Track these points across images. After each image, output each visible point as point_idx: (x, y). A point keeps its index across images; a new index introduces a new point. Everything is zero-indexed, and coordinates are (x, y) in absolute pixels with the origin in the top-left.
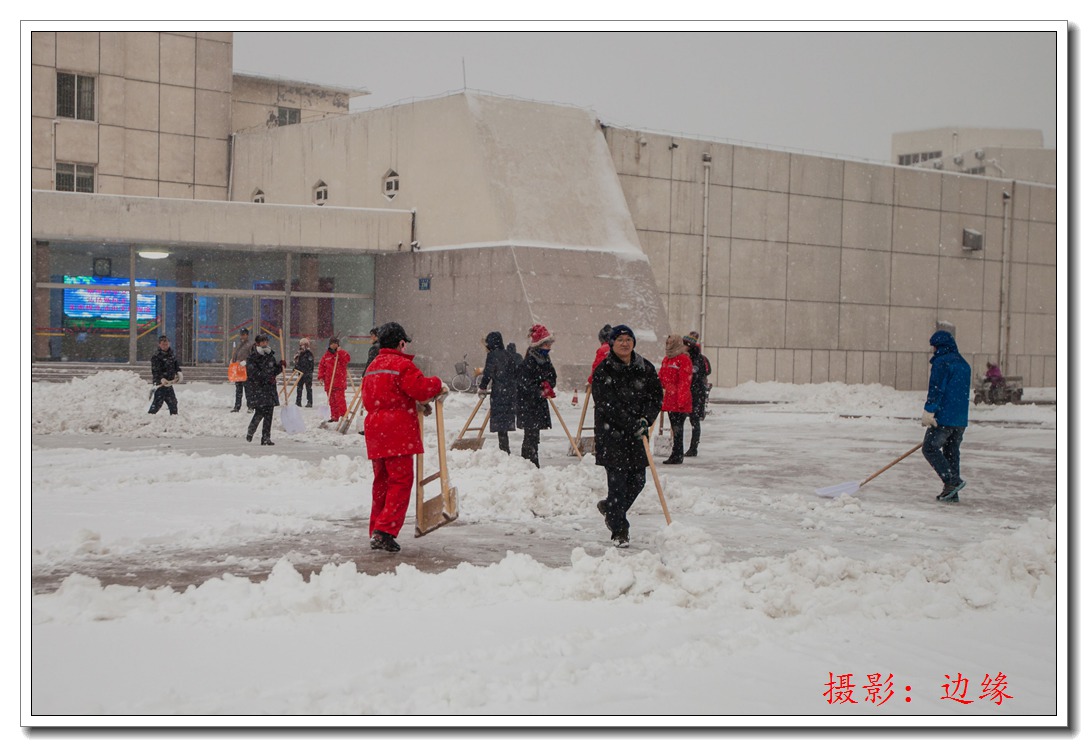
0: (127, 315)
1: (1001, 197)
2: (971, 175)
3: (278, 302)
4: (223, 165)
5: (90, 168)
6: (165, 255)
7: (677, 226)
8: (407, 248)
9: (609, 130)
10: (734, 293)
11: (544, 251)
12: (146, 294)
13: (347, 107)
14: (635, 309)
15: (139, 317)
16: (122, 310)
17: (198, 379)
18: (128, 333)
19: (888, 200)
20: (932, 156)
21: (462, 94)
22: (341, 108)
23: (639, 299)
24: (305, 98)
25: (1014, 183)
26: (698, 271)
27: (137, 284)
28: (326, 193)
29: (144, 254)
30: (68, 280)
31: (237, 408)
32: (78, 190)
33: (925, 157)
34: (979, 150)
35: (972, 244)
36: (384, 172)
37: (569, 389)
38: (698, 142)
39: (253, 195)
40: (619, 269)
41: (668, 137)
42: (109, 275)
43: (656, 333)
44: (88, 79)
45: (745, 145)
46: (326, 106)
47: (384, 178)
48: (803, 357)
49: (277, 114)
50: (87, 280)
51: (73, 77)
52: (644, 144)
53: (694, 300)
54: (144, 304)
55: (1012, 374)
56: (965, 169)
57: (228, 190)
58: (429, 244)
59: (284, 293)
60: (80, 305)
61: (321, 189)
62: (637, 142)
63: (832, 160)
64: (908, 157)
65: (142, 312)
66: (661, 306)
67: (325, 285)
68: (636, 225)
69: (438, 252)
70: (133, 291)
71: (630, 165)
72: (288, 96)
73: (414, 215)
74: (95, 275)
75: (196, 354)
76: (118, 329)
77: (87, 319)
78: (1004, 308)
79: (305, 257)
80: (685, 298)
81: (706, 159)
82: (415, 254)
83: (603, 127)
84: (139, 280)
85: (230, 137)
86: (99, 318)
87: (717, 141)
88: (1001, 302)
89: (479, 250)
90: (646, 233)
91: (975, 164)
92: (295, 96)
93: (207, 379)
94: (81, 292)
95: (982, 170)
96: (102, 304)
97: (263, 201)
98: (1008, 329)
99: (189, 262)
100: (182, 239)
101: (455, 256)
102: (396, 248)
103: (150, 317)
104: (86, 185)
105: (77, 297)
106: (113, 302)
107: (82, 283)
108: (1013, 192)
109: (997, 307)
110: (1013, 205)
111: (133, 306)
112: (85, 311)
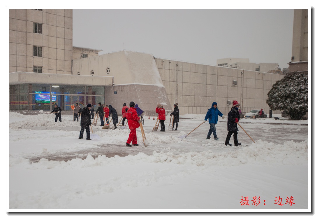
0: (50, 100)
1: (241, 73)
2: (233, 68)
3: (83, 97)
4: (70, 67)
5: (41, 67)
6: (58, 87)
7: (170, 80)
8: (112, 85)
9: (156, 59)
10: (183, 95)
11: (142, 85)
12: (54, 95)
13: (98, 54)
14: (162, 98)
15: (52, 100)
16: (48, 99)
17: (66, 114)
18: (50, 104)
19: (217, 74)
20: (225, 64)
21: (124, 51)
22: (97, 54)
23: (163, 96)
24: (89, 52)
25: (244, 70)
26: (175, 90)
27: (52, 93)
28: (94, 73)
29: (53, 86)
30: (36, 92)
31: (75, 121)
32: (38, 72)
33: (224, 64)
34: (236, 63)
35: (235, 83)
36: (106, 68)
37: (148, 116)
38: (175, 61)
39: (77, 73)
40: (159, 89)
41: (169, 60)
42: (45, 91)
43: (167, 103)
44: (40, 48)
45: (185, 62)
46: (93, 53)
47: (106, 69)
48: (198, 108)
49: (82, 55)
50: (41, 92)
51: (37, 48)
52: (163, 62)
53: (174, 96)
54: (53, 98)
55: (243, 112)
56: (233, 67)
57: (72, 72)
58: (116, 84)
59: (85, 95)
60: (39, 98)
61: (92, 72)
62: (162, 61)
63: (204, 65)
64: (220, 64)
65: (53, 99)
66: (167, 97)
67: (94, 93)
68: (162, 80)
69: (118, 86)
70: (51, 95)
71: (161, 67)
72: (85, 51)
73: (113, 77)
74: (42, 91)
75: (65, 109)
76: (48, 103)
77: (40, 101)
78: (242, 97)
79: (90, 87)
80: (173, 96)
81: (177, 65)
82: (113, 86)
83: (154, 58)
84: (52, 92)
85: (72, 61)
86: (43, 101)
87: (179, 61)
88: (241, 96)
89: (128, 85)
90: (164, 81)
91: (235, 66)
92: (86, 51)
93: (68, 114)
94: (39, 95)
95: (236, 67)
96: (44, 98)
97: (80, 75)
98: (243, 102)
99: (63, 88)
100: (62, 83)
101: (122, 87)
102: (109, 85)
103: (55, 100)
104: (40, 71)
105: (38, 96)
106: (47, 97)
107: (40, 93)
108: (243, 72)
109: (240, 97)
110: (243, 75)
111: (51, 98)
112: (40, 99)
